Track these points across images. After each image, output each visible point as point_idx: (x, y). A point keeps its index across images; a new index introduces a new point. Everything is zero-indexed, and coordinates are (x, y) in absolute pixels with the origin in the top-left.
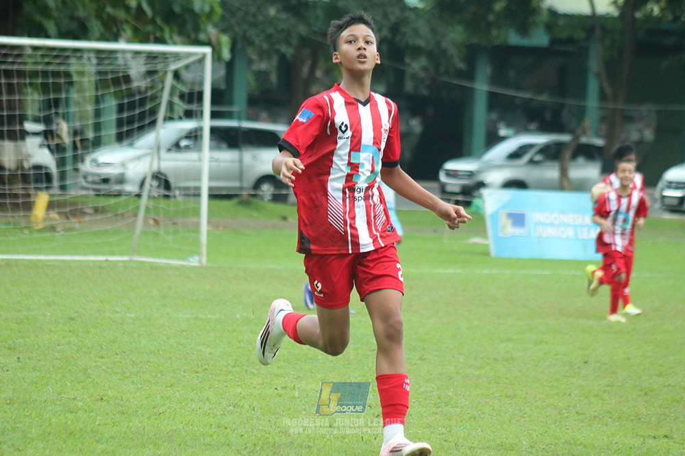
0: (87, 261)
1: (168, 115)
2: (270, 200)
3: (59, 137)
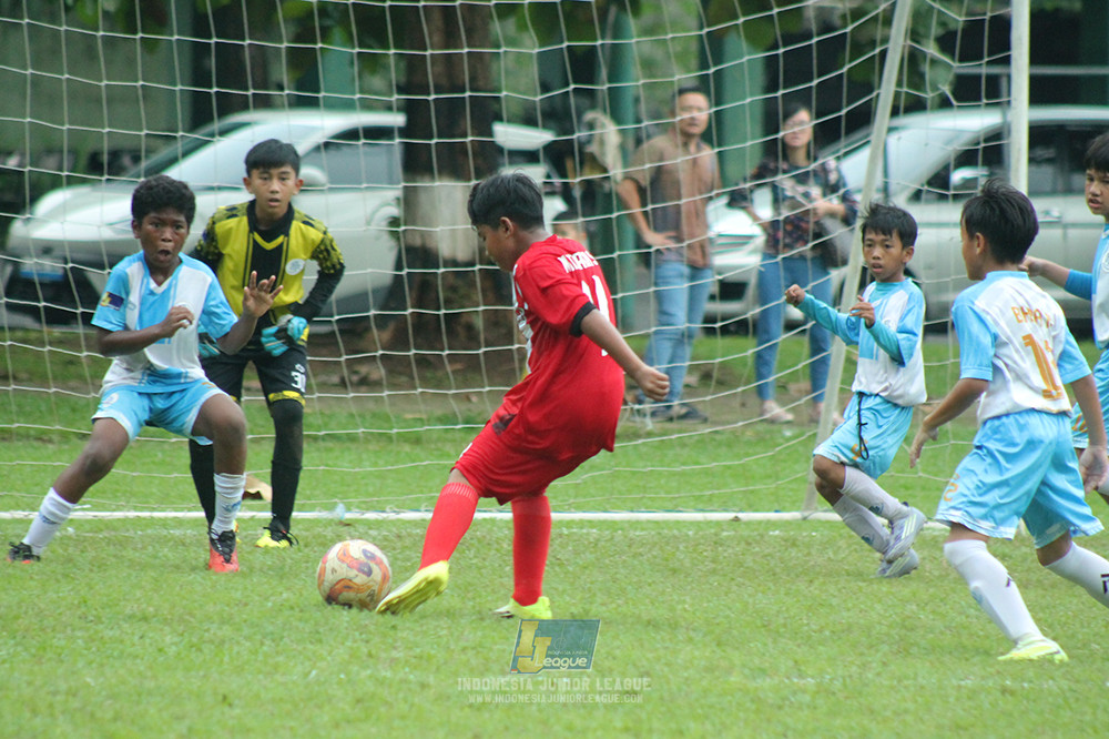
0: (679, 524)
1: (905, 88)
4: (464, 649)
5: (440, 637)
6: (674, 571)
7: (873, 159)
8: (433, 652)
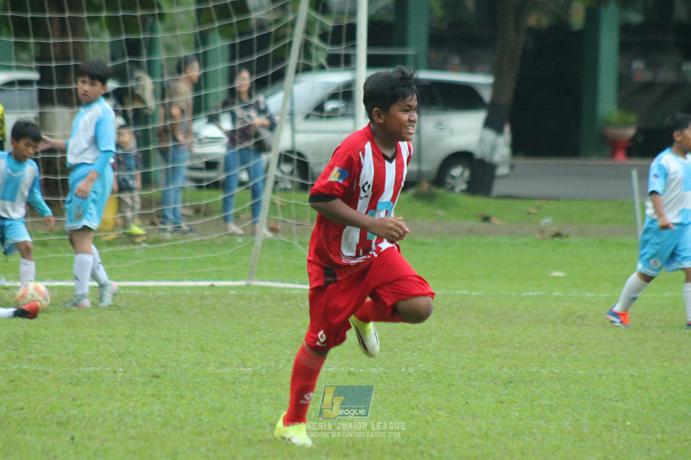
0: (182, 288)
1: (302, 61)
2: (463, 191)
3: (140, 99)
4: (68, 354)
5: (55, 347)
6: (179, 312)
7: (285, 98)
8: (51, 355)
